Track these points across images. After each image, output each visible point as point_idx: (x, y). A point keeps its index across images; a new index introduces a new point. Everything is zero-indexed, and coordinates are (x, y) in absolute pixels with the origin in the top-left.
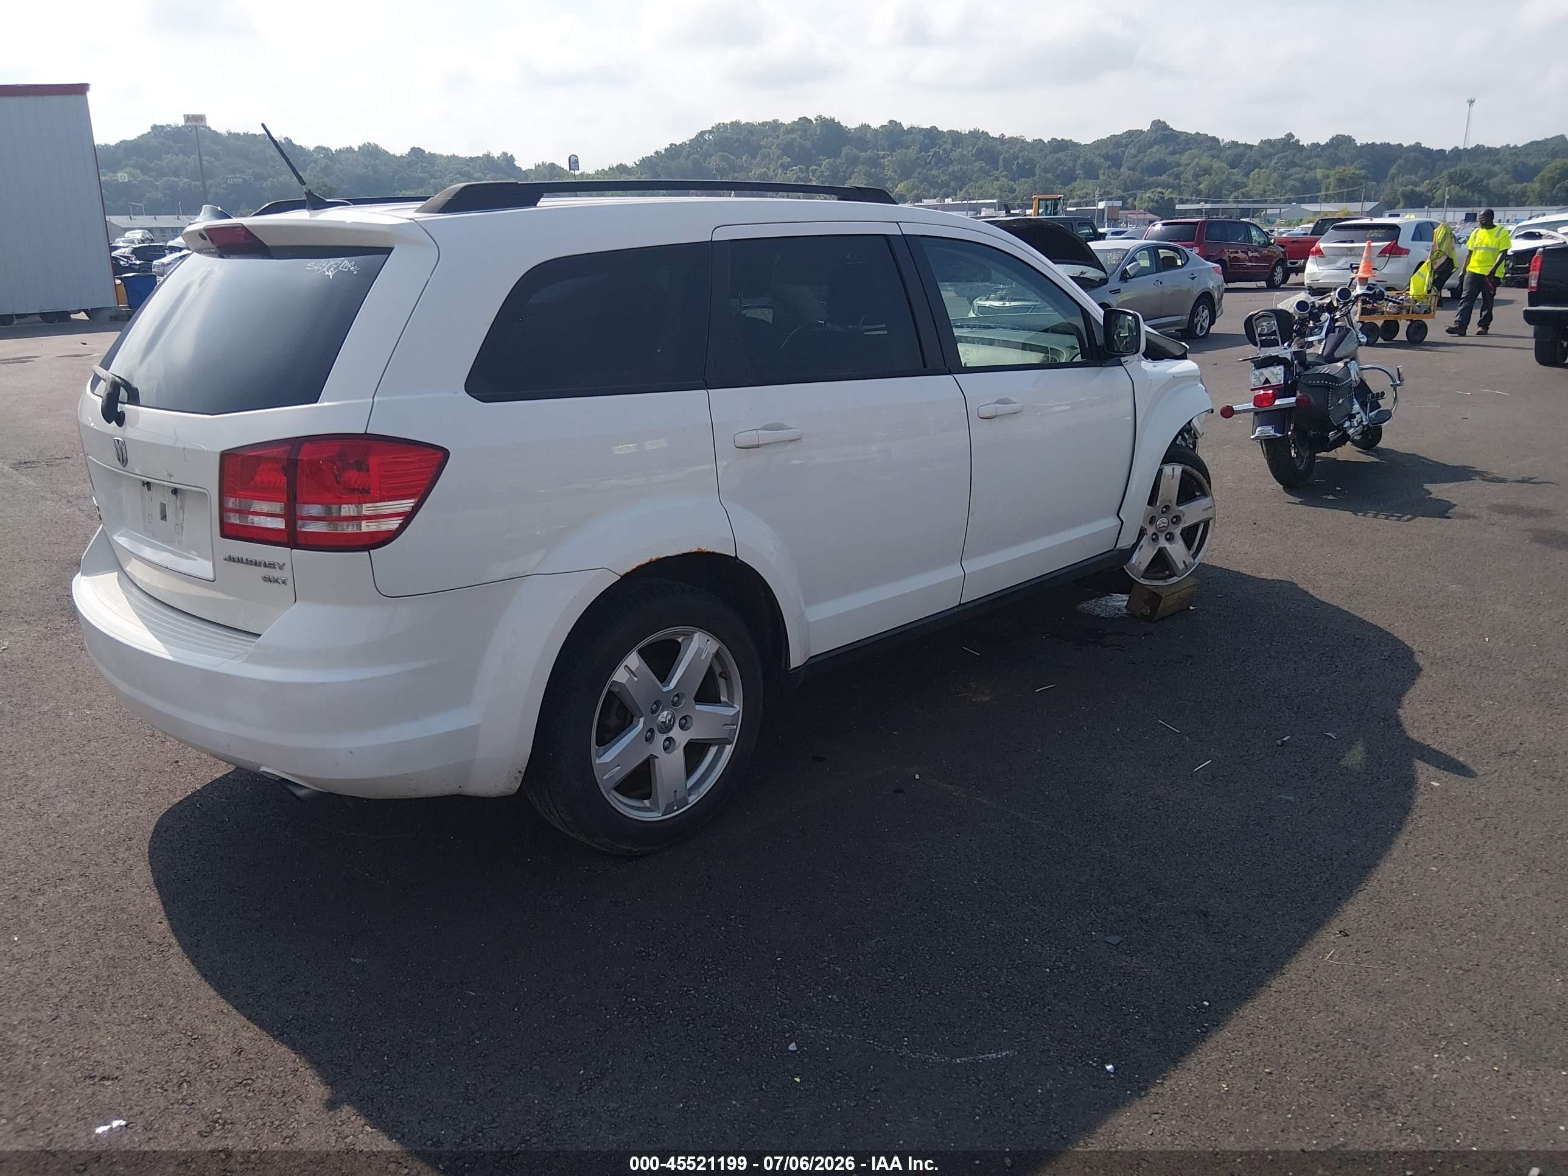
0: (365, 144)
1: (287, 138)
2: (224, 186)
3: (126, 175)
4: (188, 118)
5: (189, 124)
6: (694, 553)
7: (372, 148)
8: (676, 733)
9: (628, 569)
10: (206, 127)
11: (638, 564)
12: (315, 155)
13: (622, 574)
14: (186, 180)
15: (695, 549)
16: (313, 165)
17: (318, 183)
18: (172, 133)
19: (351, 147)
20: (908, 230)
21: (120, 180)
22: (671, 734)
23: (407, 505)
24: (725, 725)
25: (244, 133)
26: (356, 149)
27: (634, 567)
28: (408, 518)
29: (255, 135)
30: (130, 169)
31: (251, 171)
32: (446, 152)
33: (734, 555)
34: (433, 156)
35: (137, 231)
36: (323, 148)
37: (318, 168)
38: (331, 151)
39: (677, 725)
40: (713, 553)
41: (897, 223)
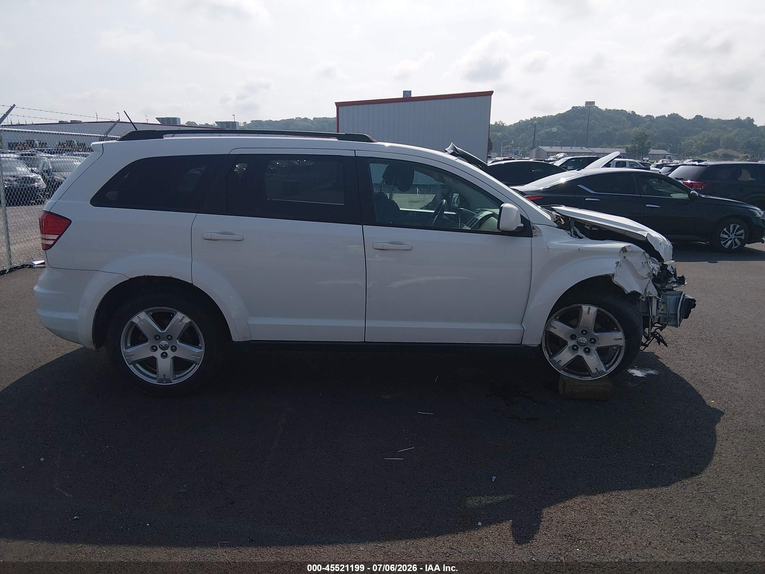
0: (672, 114)
1: (633, 111)
2: (598, 134)
3: (556, 129)
4: (587, 103)
5: (587, 106)
6: (168, 277)
7: (675, 116)
8: (169, 351)
9: (133, 277)
10: (595, 106)
11: (138, 276)
12: (645, 119)
13: (130, 277)
14: (581, 131)
15: (168, 276)
16: (643, 124)
17: (640, 133)
18: (580, 110)
19: (664, 115)
20: (359, 154)
21: (553, 131)
22: (166, 351)
23: (55, 237)
24: (193, 355)
25: (613, 110)
26: (667, 116)
27: (136, 276)
28: (56, 241)
29: (618, 110)
30: (558, 126)
31: (612, 127)
32: (715, 118)
33: (191, 283)
34: (707, 119)
35: (562, 154)
36: (650, 116)
37: (645, 126)
38: (654, 117)
39: (170, 348)
40: (179, 279)
41: (355, 151)
